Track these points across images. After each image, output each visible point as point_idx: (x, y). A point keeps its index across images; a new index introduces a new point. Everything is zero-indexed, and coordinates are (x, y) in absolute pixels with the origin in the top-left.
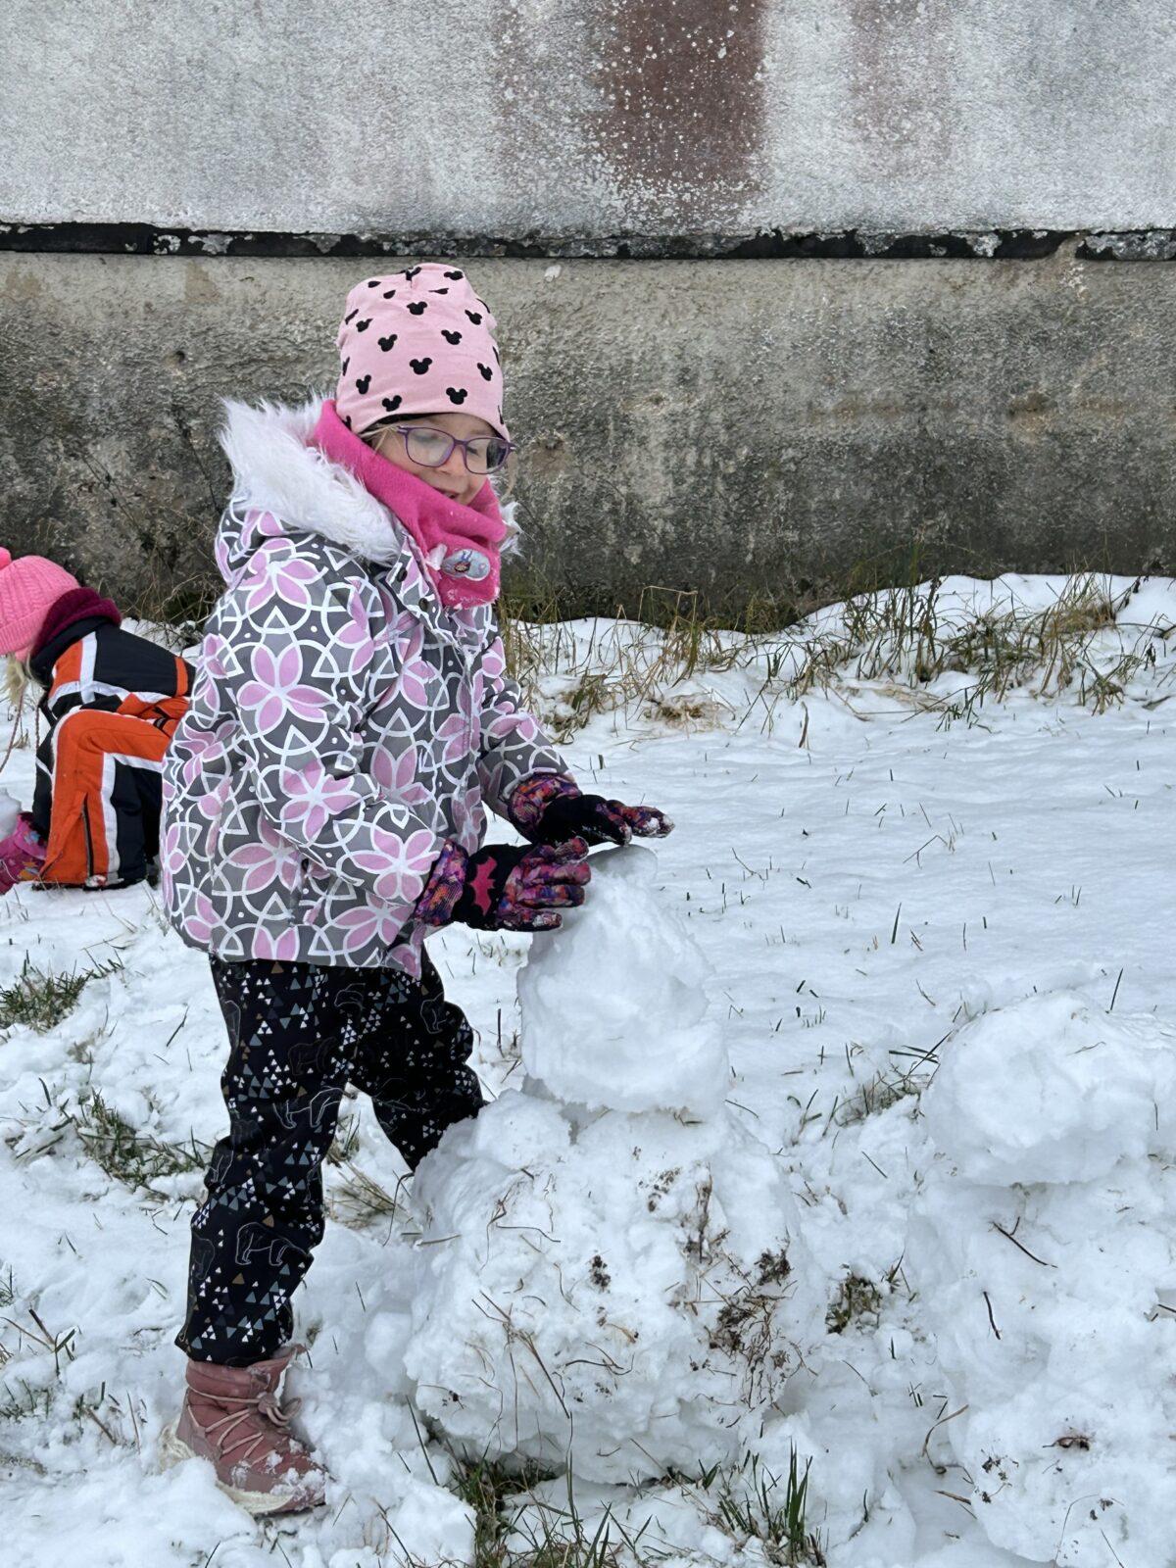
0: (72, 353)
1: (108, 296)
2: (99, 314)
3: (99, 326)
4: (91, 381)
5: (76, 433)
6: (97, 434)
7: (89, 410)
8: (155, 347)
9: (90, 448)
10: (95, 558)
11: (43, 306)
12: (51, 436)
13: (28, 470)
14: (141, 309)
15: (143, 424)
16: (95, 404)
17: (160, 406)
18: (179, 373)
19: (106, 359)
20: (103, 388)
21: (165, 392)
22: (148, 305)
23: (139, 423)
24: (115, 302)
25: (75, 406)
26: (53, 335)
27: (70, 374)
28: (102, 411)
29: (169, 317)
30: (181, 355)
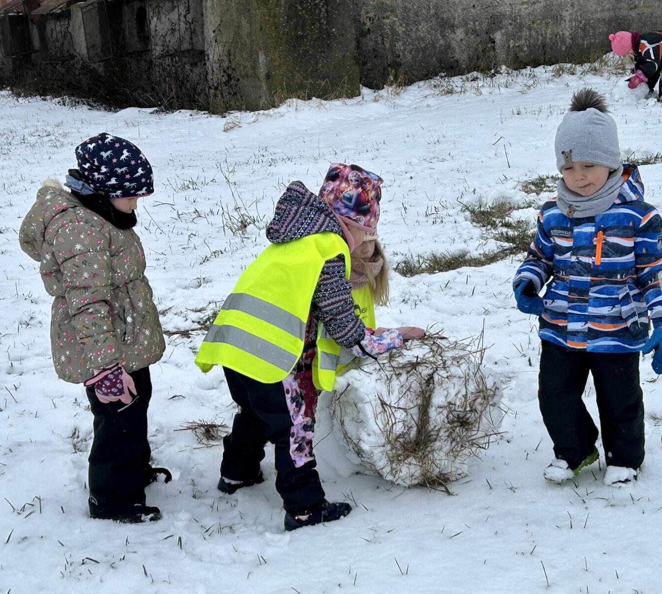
0: (452, 7)
4: (455, 14)
5: (453, 27)
6: (457, 27)
8: (469, 5)
9: (456, 31)
12: (448, 29)
13: (443, 37)
15: (466, 24)
16: (457, 20)
17: (470, 19)
18: (474, 11)
19: (459, 8)
20: (459, 16)
21: (471, 16)
25: (453, 21)
27: (451, 13)
28: (458, 22)
30: (474, 6)
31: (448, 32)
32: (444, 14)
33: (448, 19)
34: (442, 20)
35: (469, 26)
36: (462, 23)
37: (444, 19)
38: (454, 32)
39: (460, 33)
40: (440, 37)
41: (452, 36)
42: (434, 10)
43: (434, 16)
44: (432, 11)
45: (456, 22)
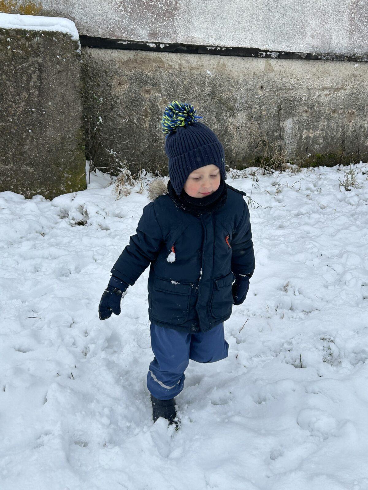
0: (233, 86)
1: (244, 70)
2: (241, 75)
3: (241, 79)
4: (237, 95)
5: (232, 111)
6: (238, 110)
7: (236, 103)
8: (256, 85)
9: (236, 115)
10: (235, 147)
11: (226, 72)
12: (226, 111)
14: (252, 73)
15: (250, 108)
16: (239, 102)
17: (255, 102)
18: (261, 93)
19: (242, 88)
20: (241, 97)
21: (257, 98)
22: (254, 72)
23: (250, 107)
24: (246, 71)
25: (233, 102)
26: (229, 81)
27: (232, 93)
28: (240, 104)
29: (260, 76)
30: (262, 87)
31: (225, 115)
32: (222, 94)
33: (228, 100)
34: (219, 100)
35: (253, 110)
36: (245, 106)
37: (222, 99)
38: (233, 115)
39: (241, 118)
40: (215, 120)
41: (231, 120)
42: (209, 88)
43: (209, 95)
44: (208, 90)
45: (237, 105)
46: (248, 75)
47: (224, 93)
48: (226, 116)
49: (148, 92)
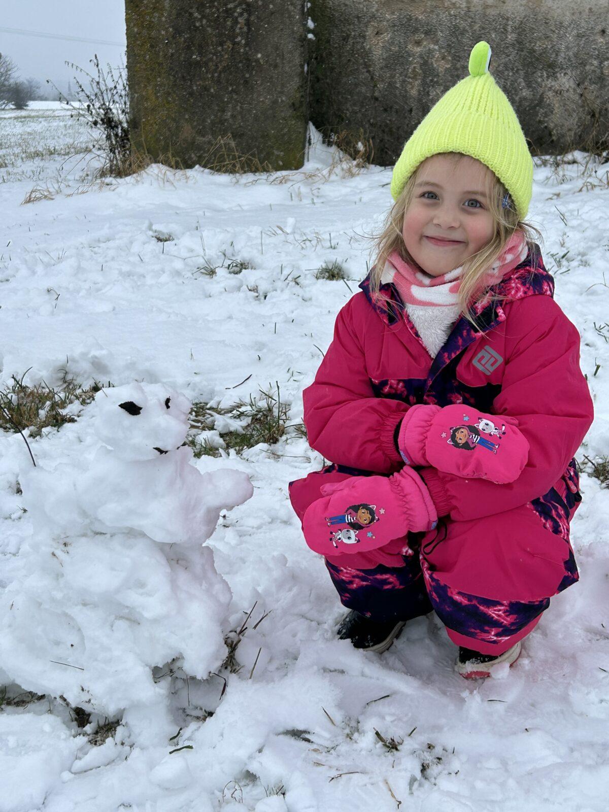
31: (540, 76)
32: (536, 43)
33: (544, 53)
34: (530, 53)
35: (588, 67)
36: (574, 62)
37: (534, 51)
38: (553, 76)
39: (566, 81)
40: (523, 84)
41: (550, 83)
42: (514, 35)
43: (513, 45)
44: (511, 37)
45: (560, 59)
46: (580, 13)
47: (538, 43)
48: (542, 77)
49: (418, 43)
